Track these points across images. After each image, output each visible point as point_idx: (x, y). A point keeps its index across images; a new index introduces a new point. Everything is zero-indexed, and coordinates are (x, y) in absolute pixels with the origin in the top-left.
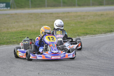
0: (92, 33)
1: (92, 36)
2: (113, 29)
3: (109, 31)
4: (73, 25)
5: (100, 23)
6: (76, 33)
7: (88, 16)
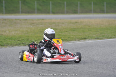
0: (67, 40)
2: (87, 36)
3: (83, 38)
5: (74, 30)
7: (63, 23)
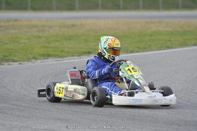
0: (58, 55)
1: (57, 59)
2: (92, 49)
3: (85, 53)
4: (26, 41)
5: (70, 39)
6: (31, 54)
7: (51, 27)
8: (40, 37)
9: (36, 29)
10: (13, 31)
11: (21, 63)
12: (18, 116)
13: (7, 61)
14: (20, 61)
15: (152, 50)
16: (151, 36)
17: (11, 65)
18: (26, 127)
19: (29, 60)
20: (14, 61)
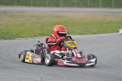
2: (70, 31)
4: (29, 25)
6: (33, 33)
8: (38, 23)
9: (36, 18)
10: (21, 19)
11: (26, 38)
12: (25, 72)
13: (18, 37)
14: (26, 37)
15: (108, 33)
16: (107, 24)
17: (21, 40)
18: (30, 79)
19: (31, 37)
20: (22, 38)
